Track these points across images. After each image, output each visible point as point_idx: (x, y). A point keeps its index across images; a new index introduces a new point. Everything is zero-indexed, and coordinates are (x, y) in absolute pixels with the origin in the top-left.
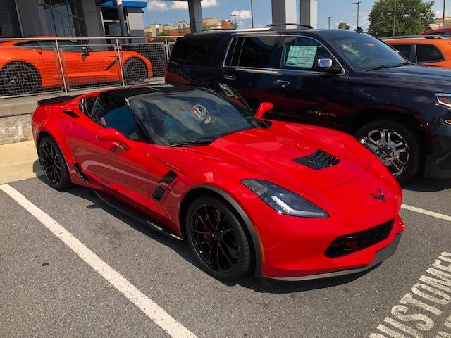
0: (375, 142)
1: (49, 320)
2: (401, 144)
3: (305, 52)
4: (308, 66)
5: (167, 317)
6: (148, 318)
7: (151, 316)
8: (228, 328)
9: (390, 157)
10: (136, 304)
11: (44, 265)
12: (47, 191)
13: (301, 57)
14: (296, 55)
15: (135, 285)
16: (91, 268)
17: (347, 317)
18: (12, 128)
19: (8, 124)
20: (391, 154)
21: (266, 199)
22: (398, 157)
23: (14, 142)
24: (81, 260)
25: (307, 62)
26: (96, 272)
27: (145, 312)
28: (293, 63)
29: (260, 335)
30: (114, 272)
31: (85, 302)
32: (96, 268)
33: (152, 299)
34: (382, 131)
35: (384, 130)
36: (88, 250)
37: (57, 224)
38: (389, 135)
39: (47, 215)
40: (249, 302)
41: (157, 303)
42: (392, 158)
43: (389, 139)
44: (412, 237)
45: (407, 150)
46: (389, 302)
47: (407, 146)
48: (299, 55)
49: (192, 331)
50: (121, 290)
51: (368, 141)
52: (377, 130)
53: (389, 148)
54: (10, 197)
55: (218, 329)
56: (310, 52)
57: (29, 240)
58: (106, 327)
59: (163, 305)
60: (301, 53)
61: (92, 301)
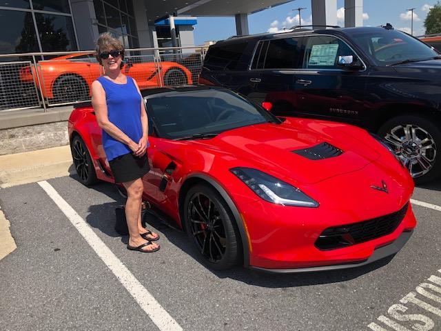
0: (399, 139)
1: (46, 299)
2: (426, 140)
3: (327, 51)
4: (330, 64)
5: (154, 302)
6: (136, 302)
7: (138, 301)
8: (210, 316)
9: (415, 154)
10: (127, 289)
11: (56, 250)
12: (78, 187)
13: (323, 55)
14: (319, 53)
15: (131, 271)
16: (96, 255)
17: (337, 313)
18: (60, 132)
19: (56, 129)
20: (417, 151)
21: (253, 187)
22: (424, 154)
23: (61, 145)
24: (90, 247)
25: (328, 60)
26: (100, 259)
27: (134, 296)
28: (315, 62)
29: (240, 325)
30: (116, 259)
31: (82, 284)
32: (100, 255)
33: (144, 285)
34: (405, 126)
35: (408, 126)
36: (98, 238)
37: (77, 215)
38: (413, 131)
39: (70, 207)
40: (237, 292)
41: (147, 289)
42: (418, 156)
43: (414, 135)
44: (429, 236)
45: (433, 146)
46: (388, 301)
47: (433, 142)
48: (321, 54)
49: (174, 317)
50: (117, 275)
51: (391, 138)
52: (400, 127)
53: (414, 145)
54: (44, 192)
55: (199, 317)
56: (332, 50)
57: (50, 228)
58: (94, 308)
59: (152, 291)
60: (323, 52)
61: (88, 284)
